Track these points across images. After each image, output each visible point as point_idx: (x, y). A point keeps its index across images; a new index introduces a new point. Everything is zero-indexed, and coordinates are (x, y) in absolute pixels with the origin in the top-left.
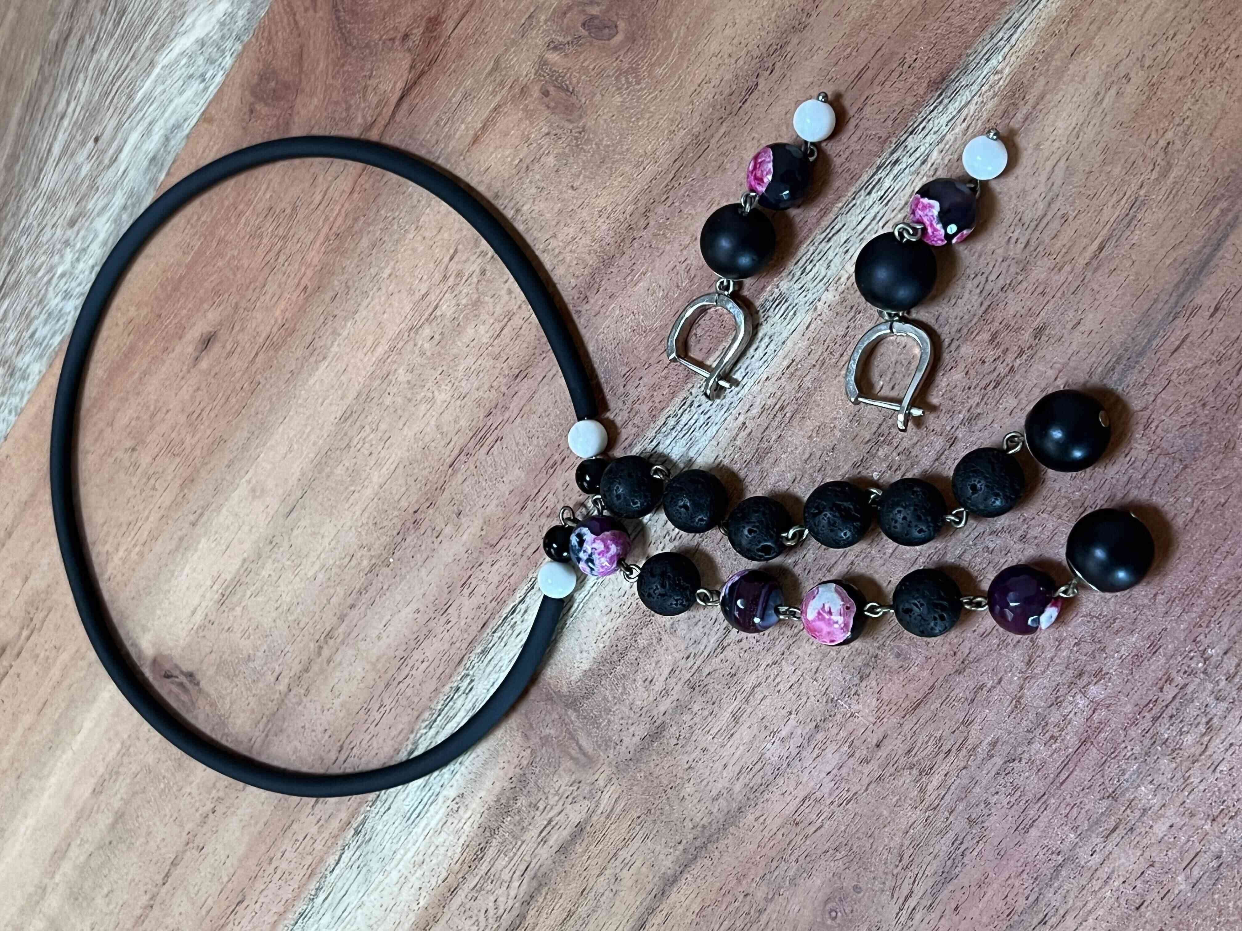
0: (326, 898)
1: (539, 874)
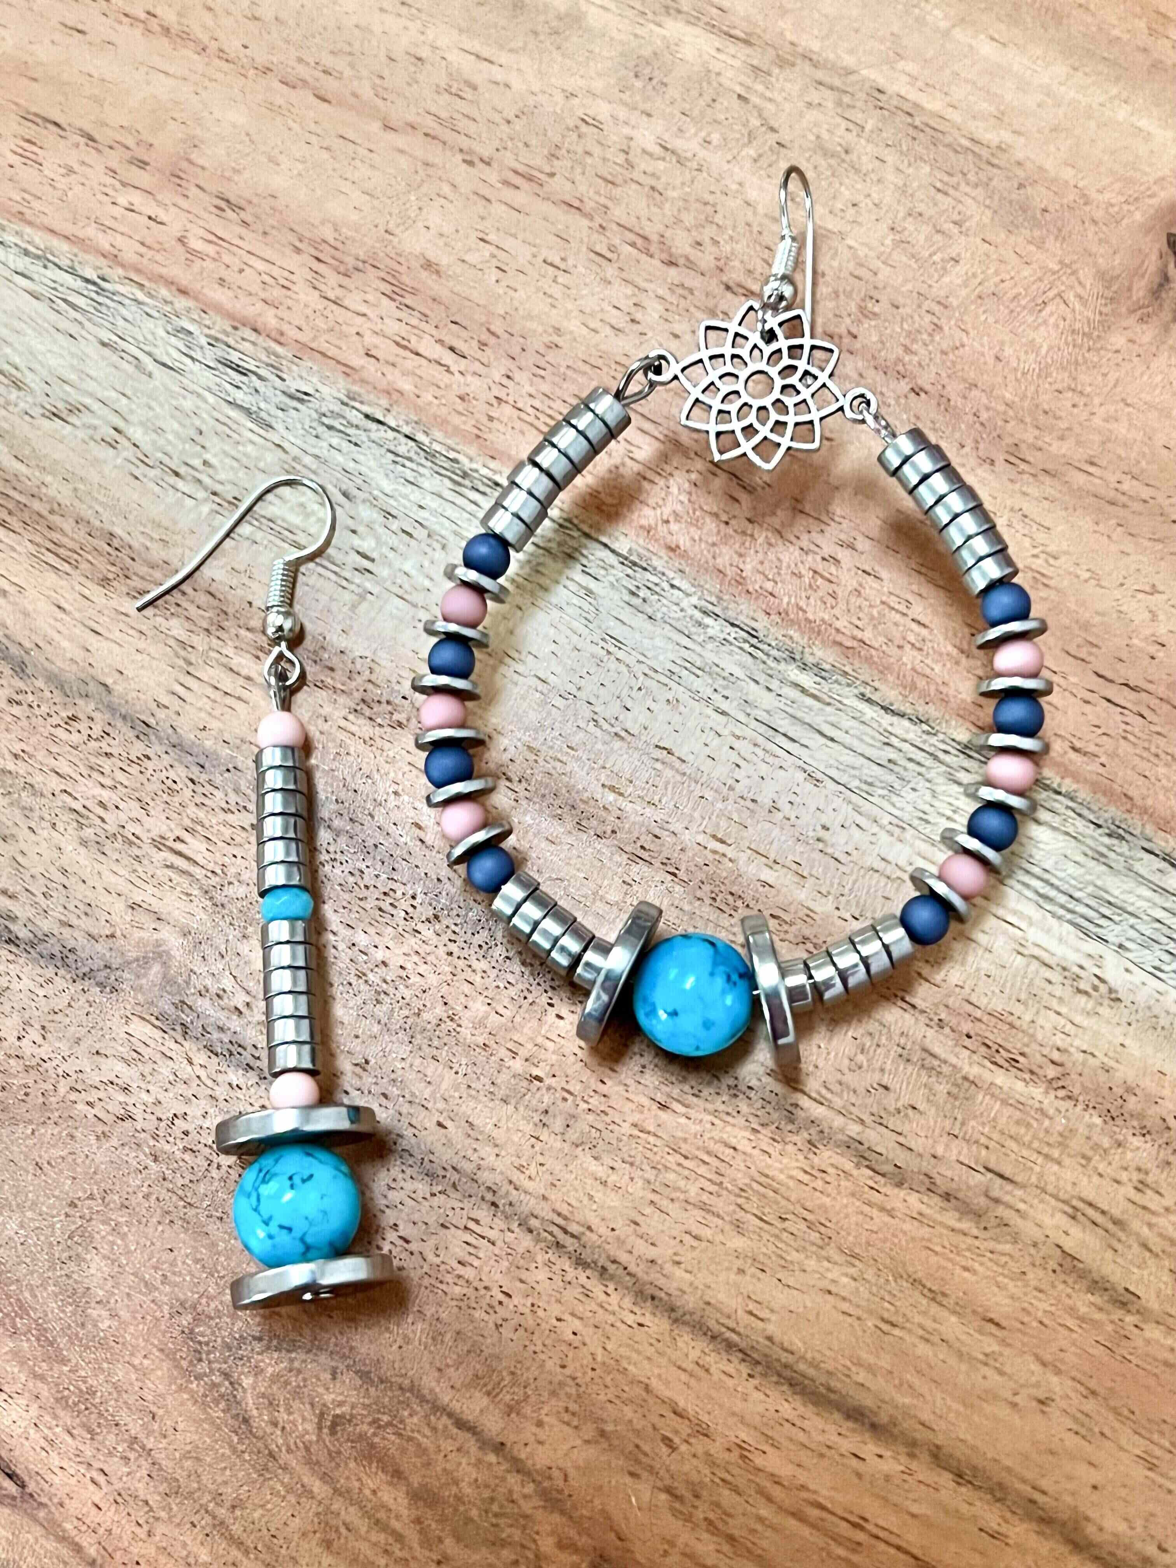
0: (804, 691)
1: (1000, 1211)
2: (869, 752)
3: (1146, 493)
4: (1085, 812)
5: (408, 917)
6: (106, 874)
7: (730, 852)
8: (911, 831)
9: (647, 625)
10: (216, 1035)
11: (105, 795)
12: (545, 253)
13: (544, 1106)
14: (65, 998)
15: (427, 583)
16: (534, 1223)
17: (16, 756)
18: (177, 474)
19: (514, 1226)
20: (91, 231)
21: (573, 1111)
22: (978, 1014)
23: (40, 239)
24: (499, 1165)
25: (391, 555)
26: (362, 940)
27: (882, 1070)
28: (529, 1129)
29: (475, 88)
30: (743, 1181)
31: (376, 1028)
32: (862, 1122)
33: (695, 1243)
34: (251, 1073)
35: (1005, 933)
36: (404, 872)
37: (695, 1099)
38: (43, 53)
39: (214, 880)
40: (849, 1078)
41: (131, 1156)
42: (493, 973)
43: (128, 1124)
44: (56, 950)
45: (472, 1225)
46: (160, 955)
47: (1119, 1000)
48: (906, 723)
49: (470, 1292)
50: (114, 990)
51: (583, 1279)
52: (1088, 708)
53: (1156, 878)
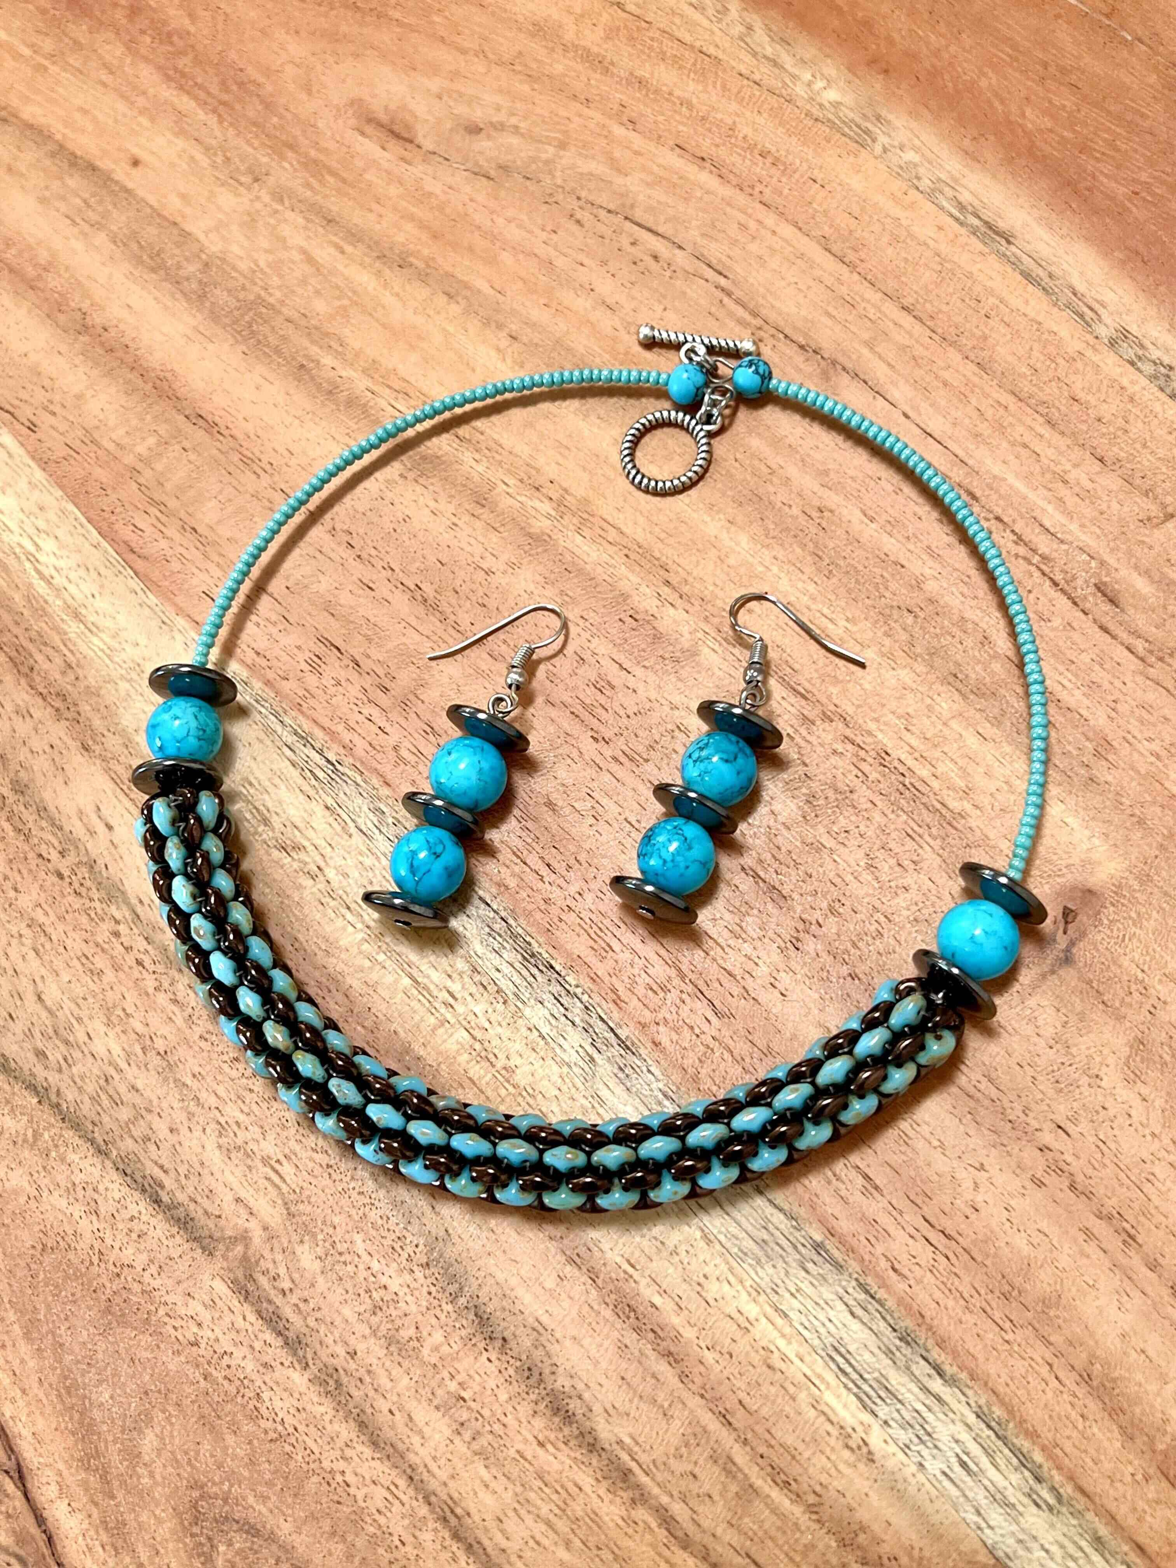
2: (750, 1228)
3: (994, 1093)
4: (888, 1317)
5: (409, 1259)
6: (227, 1173)
7: (636, 1275)
8: (763, 1297)
9: (625, 1095)
10: (265, 1305)
11: (242, 1118)
12: (627, 814)
13: (462, 1420)
14: (179, 1250)
15: (487, 1025)
16: (433, 1499)
17: (194, 1076)
18: (348, 908)
19: (420, 1497)
20: (340, 728)
21: (479, 1427)
22: (773, 1442)
23: (307, 725)
24: (422, 1452)
25: (469, 998)
26: (375, 1266)
27: (696, 1463)
28: (448, 1432)
29: (613, 688)
30: (580, 1513)
31: (367, 1331)
32: (672, 1496)
33: (536, 1547)
34: (280, 1339)
35: (808, 1389)
36: (415, 1228)
37: (562, 1446)
38: (345, 598)
39: (292, 1197)
40: (672, 1461)
41: (190, 1370)
42: (454, 1316)
43: (195, 1348)
44: (182, 1216)
45: (392, 1488)
46: (245, 1238)
47: (873, 1461)
48: (782, 1216)
49: (379, 1533)
50: (211, 1254)
51: (454, 1549)
52: (911, 1241)
53: (925, 1380)
